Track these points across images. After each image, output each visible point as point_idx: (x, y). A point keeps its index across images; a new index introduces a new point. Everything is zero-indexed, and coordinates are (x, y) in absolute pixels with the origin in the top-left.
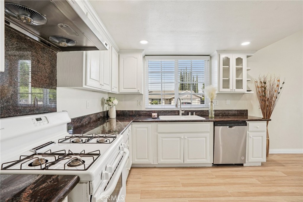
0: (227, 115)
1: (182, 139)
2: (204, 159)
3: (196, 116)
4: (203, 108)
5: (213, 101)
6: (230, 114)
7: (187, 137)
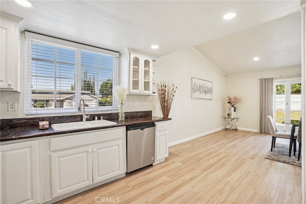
0: (135, 117)
1: (89, 152)
2: (117, 170)
3: (104, 121)
4: (112, 110)
5: (124, 102)
6: (137, 116)
7: (97, 149)
